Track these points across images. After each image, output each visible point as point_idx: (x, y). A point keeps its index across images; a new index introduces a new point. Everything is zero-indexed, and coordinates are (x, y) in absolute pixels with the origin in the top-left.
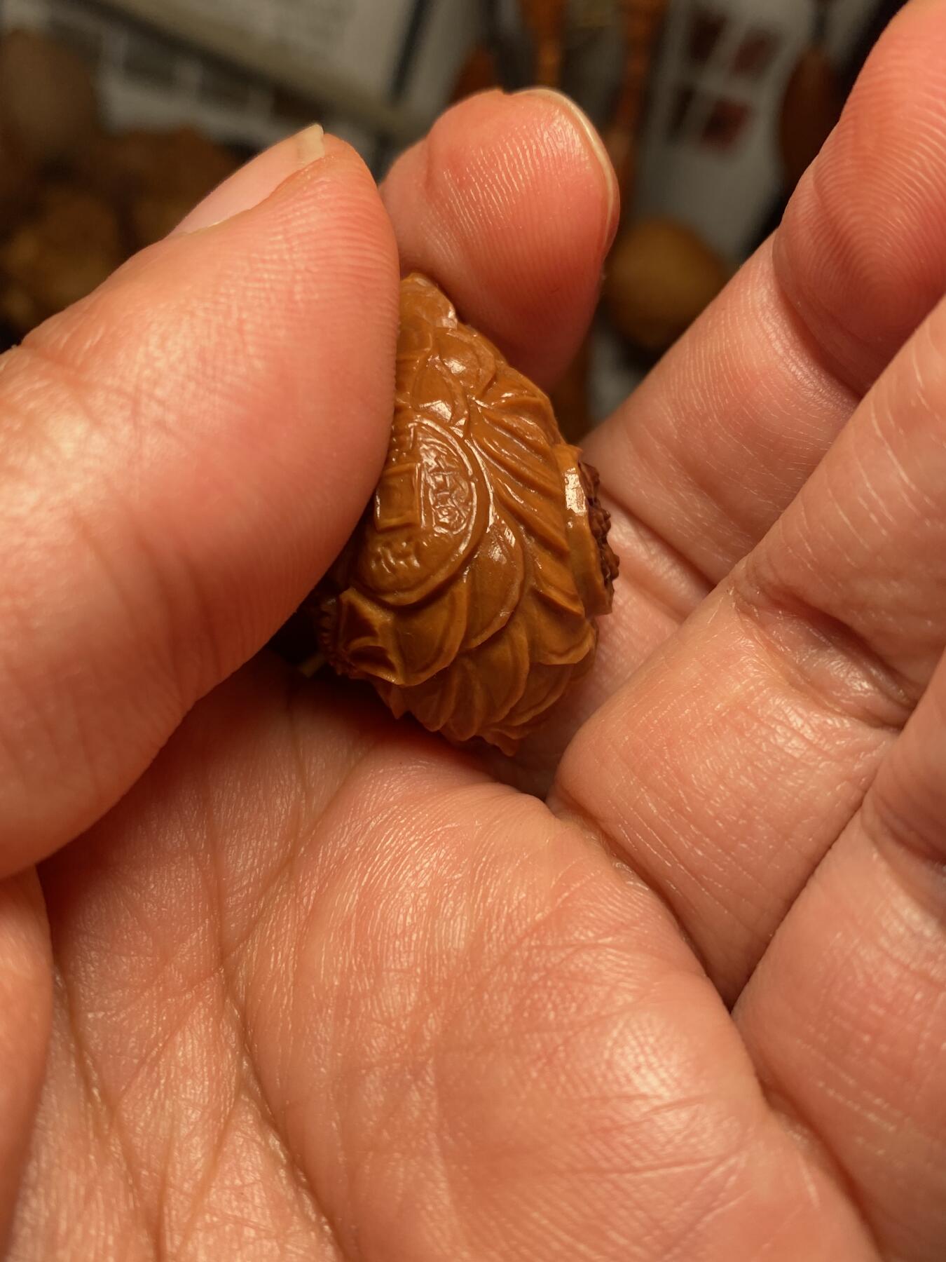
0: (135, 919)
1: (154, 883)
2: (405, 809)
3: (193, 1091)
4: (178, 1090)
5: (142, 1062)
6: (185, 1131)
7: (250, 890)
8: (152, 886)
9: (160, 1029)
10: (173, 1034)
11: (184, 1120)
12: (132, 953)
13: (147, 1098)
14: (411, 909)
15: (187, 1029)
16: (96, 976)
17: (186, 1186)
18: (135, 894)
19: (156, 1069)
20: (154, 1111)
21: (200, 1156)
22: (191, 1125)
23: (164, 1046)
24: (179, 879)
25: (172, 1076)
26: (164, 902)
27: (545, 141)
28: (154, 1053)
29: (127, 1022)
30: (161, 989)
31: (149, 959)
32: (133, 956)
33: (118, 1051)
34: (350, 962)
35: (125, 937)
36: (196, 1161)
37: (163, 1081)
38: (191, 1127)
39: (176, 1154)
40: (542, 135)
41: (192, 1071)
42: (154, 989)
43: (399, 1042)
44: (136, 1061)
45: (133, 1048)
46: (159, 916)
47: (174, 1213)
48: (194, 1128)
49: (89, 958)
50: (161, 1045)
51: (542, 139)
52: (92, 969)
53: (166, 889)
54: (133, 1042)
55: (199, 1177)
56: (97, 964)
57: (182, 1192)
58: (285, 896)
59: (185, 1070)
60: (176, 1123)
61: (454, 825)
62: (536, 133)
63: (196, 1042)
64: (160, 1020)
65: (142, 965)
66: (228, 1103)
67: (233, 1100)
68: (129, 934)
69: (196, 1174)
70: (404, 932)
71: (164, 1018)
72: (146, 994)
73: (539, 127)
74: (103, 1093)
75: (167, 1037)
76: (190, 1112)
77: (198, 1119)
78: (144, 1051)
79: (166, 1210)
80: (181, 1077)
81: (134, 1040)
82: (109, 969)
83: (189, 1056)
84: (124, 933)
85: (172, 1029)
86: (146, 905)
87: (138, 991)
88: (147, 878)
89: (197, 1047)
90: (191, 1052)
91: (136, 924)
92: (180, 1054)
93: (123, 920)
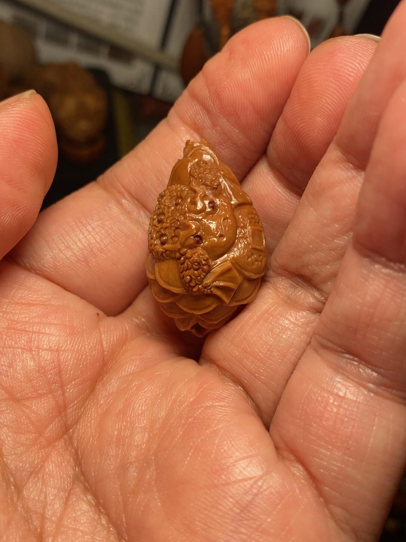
3: (54, 482)
4: (47, 482)
6: (51, 498)
8: (34, 407)
12: (26, 433)
13: (34, 486)
14: (144, 404)
15: (49, 460)
16: (11, 442)
17: (54, 518)
18: (27, 410)
19: (37, 476)
21: (58, 506)
25: (45, 477)
28: (37, 469)
31: (34, 435)
33: (22, 469)
34: (121, 425)
35: (23, 427)
37: (41, 479)
39: (48, 506)
41: (53, 474)
43: (141, 453)
44: (28, 473)
45: (28, 468)
46: (37, 418)
49: (9, 435)
50: (39, 466)
52: (10, 439)
53: (40, 408)
55: (59, 515)
56: (12, 437)
57: (51, 521)
58: (92, 404)
59: (50, 475)
60: (47, 495)
61: (159, 373)
63: (53, 464)
64: (39, 457)
65: (31, 437)
66: (69, 485)
67: (71, 484)
68: (25, 426)
69: (57, 513)
70: (142, 413)
72: (33, 448)
74: (16, 486)
75: (42, 464)
76: (53, 490)
78: (32, 469)
80: (49, 477)
81: (28, 465)
82: (17, 439)
83: (51, 469)
84: (23, 425)
85: (45, 459)
86: (32, 414)
87: (29, 447)
88: (32, 404)
89: (54, 466)
90: (52, 468)
91: (28, 421)
92: (47, 469)
93: (22, 420)
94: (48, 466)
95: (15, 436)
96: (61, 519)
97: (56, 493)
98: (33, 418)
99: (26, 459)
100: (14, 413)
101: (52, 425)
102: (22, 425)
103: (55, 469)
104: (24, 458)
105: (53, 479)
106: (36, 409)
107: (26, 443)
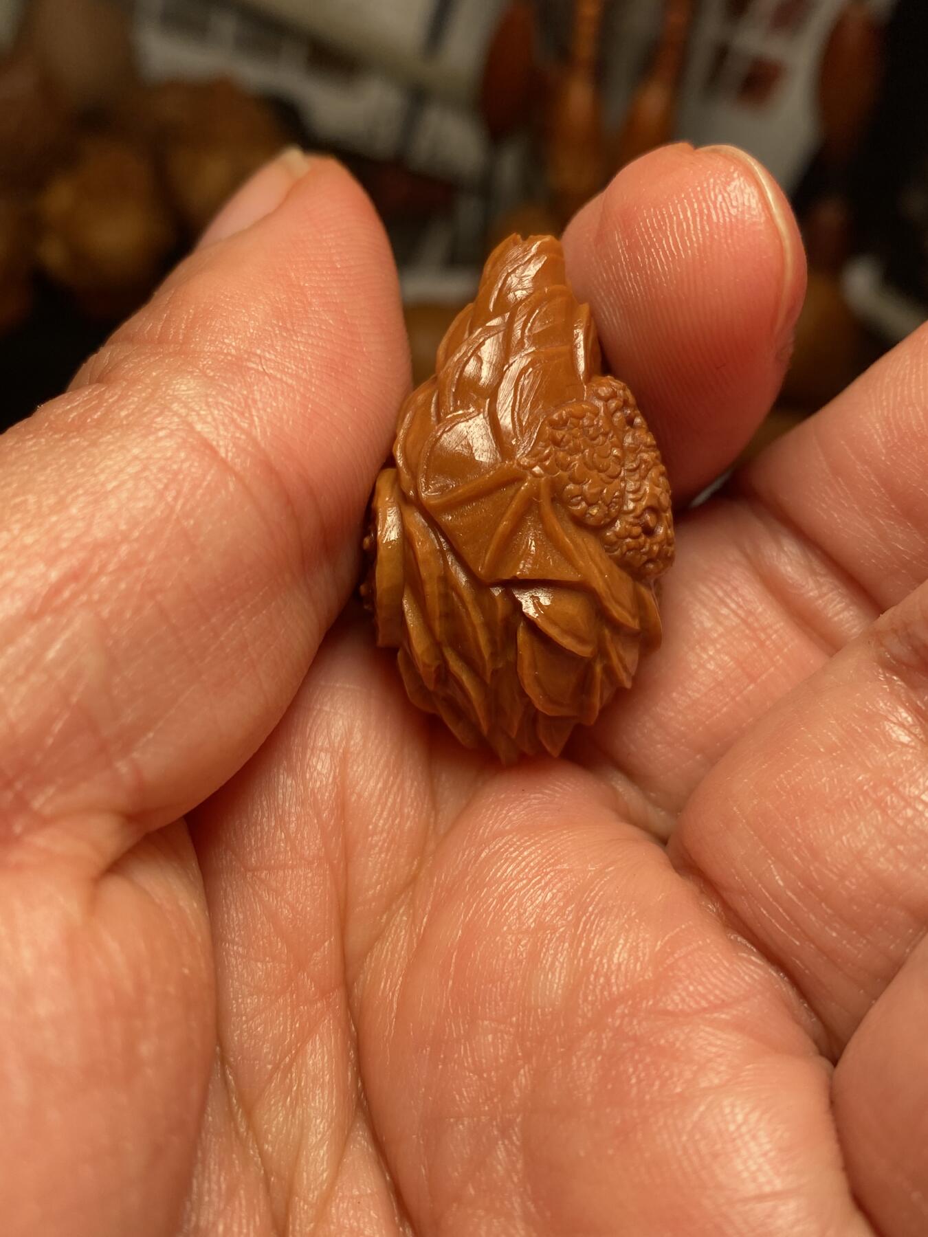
0: (271, 925)
1: (290, 890)
2: (518, 841)
3: (322, 1101)
4: (308, 1099)
5: (276, 1068)
6: (313, 1140)
7: (374, 904)
8: (289, 892)
9: (293, 1036)
10: (304, 1042)
11: (313, 1129)
12: (268, 959)
13: (280, 1104)
14: (510, 955)
15: (317, 1038)
17: (311, 1196)
19: (289, 1075)
20: (286, 1118)
21: (325, 1166)
22: (319, 1134)
23: (297, 1053)
24: (315, 887)
25: (303, 1084)
26: (300, 909)
28: (287, 1060)
30: (295, 996)
31: (284, 966)
32: (269, 962)
33: (253, 1056)
34: (447, 1004)
35: (261, 943)
36: (323, 1171)
37: (295, 1088)
38: (319, 1137)
39: (303, 1161)
41: (321, 1080)
42: (288, 995)
44: (270, 1067)
45: (268, 1053)
48: (321, 1138)
50: (293, 1052)
53: (302, 896)
54: (267, 1047)
55: (324, 1188)
57: (306, 1202)
59: (315, 1079)
60: (305, 1131)
61: (564, 866)
63: (326, 1052)
64: (294, 1027)
65: (277, 972)
68: (264, 940)
69: (321, 1184)
71: (297, 1025)
72: (281, 1001)
74: (241, 1100)
75: (299, 1045)
76: (318, 1121)
77: (326, 1128)
78: (278, 1057)
80: (311, 1085)
81: (268, 1045)
82: (246, 975)
83: (319, 1065)
84: (261, 939)
85: (304, 1037)
87: (273, 997)
88: (283, 884)
89: (326, 1057)
90: (321, 1062)
91: (272, 930)
92: (311, 1062)
93: (259, 926)
94: (313, 1056)
95: (243, 966)
96: (327, 1199)
97: (324, 1129)
98: (284, 922)
99: (265, 1028)
100: (241, 906)
101: (328, 942)
102: (257, 937)
103: (327, 1067)
104: (261, 1025)
105: (323, 1093)
107: (266, 986)
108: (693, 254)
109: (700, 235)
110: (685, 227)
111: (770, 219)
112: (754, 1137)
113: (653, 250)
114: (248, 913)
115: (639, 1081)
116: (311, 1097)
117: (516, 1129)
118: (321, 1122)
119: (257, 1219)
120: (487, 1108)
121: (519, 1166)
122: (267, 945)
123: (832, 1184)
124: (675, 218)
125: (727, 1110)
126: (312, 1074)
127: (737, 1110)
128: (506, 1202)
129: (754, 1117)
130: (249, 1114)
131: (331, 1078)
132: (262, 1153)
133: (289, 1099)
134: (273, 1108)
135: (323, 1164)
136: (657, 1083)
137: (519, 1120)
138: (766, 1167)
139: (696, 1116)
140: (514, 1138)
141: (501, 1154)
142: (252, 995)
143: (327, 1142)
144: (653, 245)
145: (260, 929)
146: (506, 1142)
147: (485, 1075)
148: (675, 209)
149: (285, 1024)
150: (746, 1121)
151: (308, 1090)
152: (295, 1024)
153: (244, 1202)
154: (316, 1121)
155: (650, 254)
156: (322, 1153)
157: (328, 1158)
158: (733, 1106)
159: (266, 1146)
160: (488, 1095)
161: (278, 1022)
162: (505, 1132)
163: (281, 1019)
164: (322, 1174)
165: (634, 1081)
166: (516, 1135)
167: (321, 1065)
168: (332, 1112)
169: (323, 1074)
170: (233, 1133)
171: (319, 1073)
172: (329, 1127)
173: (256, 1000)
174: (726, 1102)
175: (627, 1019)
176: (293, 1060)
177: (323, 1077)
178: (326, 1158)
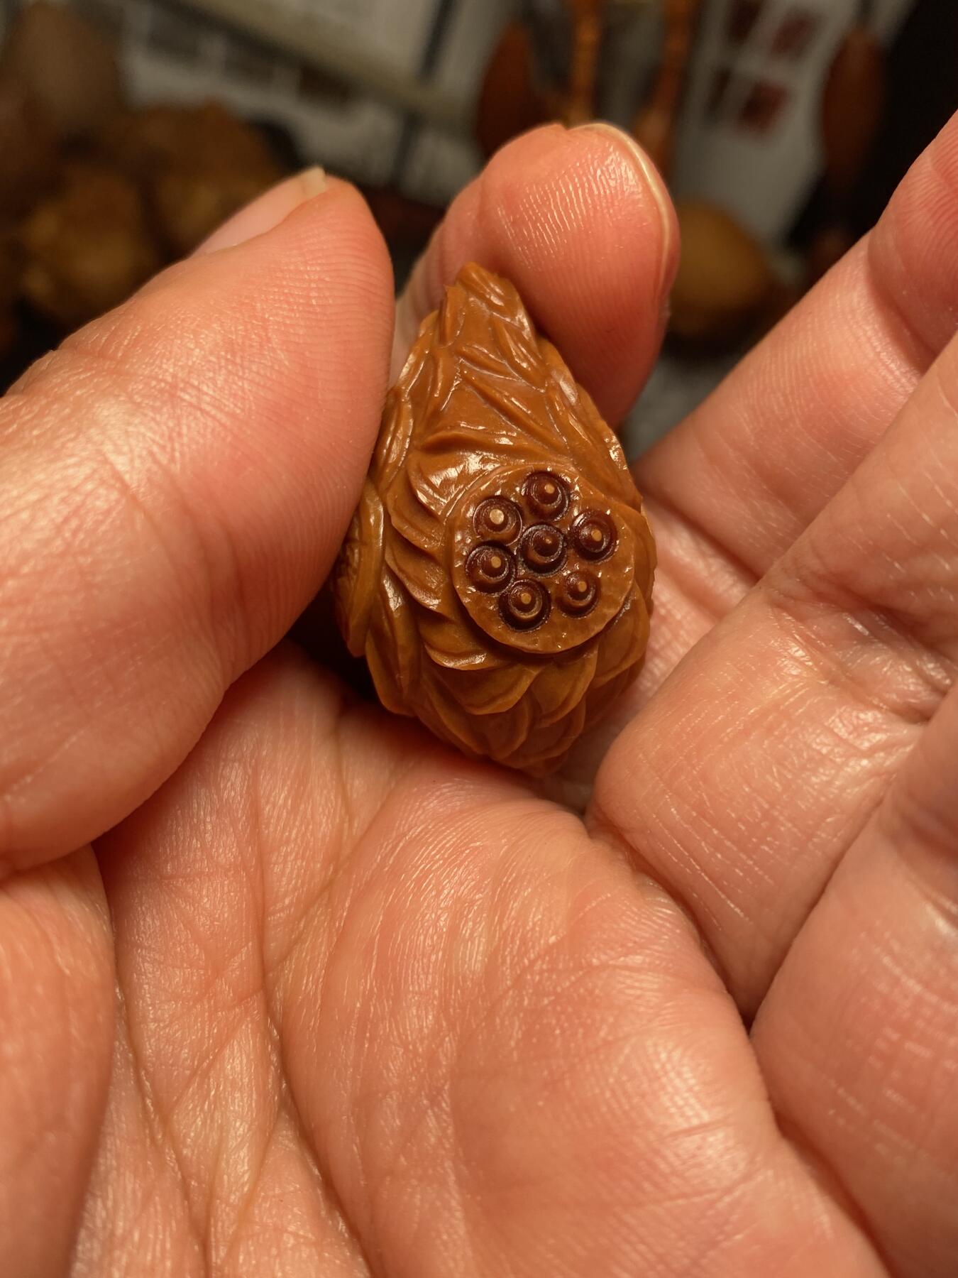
0: (189, 932)
1: (207, 896)
3: (241, 1104)
4: (227, 1102)
5: (194, 1074)
6: (232, 1144)
7: (292, 910)
8: (206, 900)
9: (211, 1041)
10: (222, 1048)
11: (232, 1132)
12: (185, 965)
13: (198, 1109)
14: (431, 930)
15: (235, 1042)
16: (149, 988)
17: (233, 1197)
18: (188, 907)
19: (206, 1080)
20: (204, 1123)
21: (246, 1168)
22: (239, 1137)
23: (215, 1058)
24: (232, 894)
25: (221, 1088)
26: (217, 916)
27: (598, 179)
28: (205, 1064)
29: (179, 1033)
30: (212, 1002)
31: (202, 972)
32: (186, 968)
33: (171, 1062)
34: (371, 985)
35: (179, 949)
36: (244, 1173)
37: (213, 1093)
38: (239, 1140)
39: (223, 1164)
40: (595, 172)
41: (240, 1084)
42: (205, 1001)
44: (188, 1072)
45: (186, 1059)
46: (212, 929)
47: (220, 1224)
48: (241, 1141)
49: (144, 970)
50: (211, 1057)
51: (594, 176)
52: (146, 981)
53: (219, 904)
54: (185, 1053)
55: (246, 1189)
56: (150, 976)
57: (228, 1204)
59: (233, 1083)
60: (224, 1134)
61: (478, 843)
62: (589, 171)
63: (244, 1056)
64: (211, 1033)
66: (272, 1118)
68: (182, 946)
69: (243, 1185)
71: (215, 1031)
72: (198, 1007)
73: (593, 164)
74: (157, 1104)
75: (217, 1050)
76: (238, 1124)
77: (246, 1130)
78: (196, 1063)
79: (212, 1221)
80: (230, 1089)
81: (186, 1051)
82: (163, 981)
83: (238, 1069)
84: (178, 945)
85: (222, 1043)
86: (199, 918)
87: (191, 1003)
88: (200, 892)
89: (245, 1061)
90: (239, 1066)
91: (190, 936)
92: (229, 1067)
93: (177, 932)
94: (231, 1061)
95: (159, 973)
96: (249, 1200)
97: (244, 1131)
98: (202, 929)
99: (182, 1034)
100: (157, 914)
101: (246, 948)
102: (174, 944)
103: (246, 1070)
104: (177, 1031)
105: (242, 1096)
106: (210, 905)
107: (184, 992)
108: (579, 226)
109: (583, 208)
110: (568, 200)
111: (647, 188)
112: (679, 1074)
113: (539, 225)
114: (165, 920)
115: (563, 1032)
116: (230, 1100)
117: (445, 1096)
118: (241, 1125)
119: (174, 1224)
120: (414, 1078)
121: (450, 1131)
122: (184, 952)
123: (758, 1114)
124: (557, 193)
125: (651, 1050)
126: (231, 1077)
127: (660, 1049)
128: (439, 1169)
129: (676, 1055)
130: (166, 1121)
131: (250, 1081)
132: (180, 1160)
133: (207, 1103)
134: (191, 1114)
135: (243, 1166)
136: (581, 1031)
137: (446, 1088)
138: (692, 1101)
139: (621, 1059)
140: (444, 1105)
141: (431, 1122)
142: (170, 1001)
143: (248, 1144)
144: (538, 219)
145: (177, 936)
146: (436, 1110)
147: (411, 1047)
148: (557, 184)
149: (203, 1029)
150: (669, 1058)
151: (227, 1093)
152: (214, 1029)
153: (159, 1208)
154: (235, 1123)
155: (536, 228)
156: (242, 1154)
157: (248, 1161)
158: (656, 1045)
159: (185, 1152)
160: (415, 1066)
161: (196, 1027)
162: (434, 1102)
163: (199, 1024)
164: (243, 1176)
165: (558, 1032)
166: (445, 1102)
167: (239, 1069)
168: (252, 1114)
169: (241, 1077)
170: (148, 1140)
171: (238, 1077)
172: (249, 1129)
173: (174, 1006)
174: (649, 1043)
175: (546, 974)
176: (211, 1066)
177: (241, 1079)
178: (246, 1160)
